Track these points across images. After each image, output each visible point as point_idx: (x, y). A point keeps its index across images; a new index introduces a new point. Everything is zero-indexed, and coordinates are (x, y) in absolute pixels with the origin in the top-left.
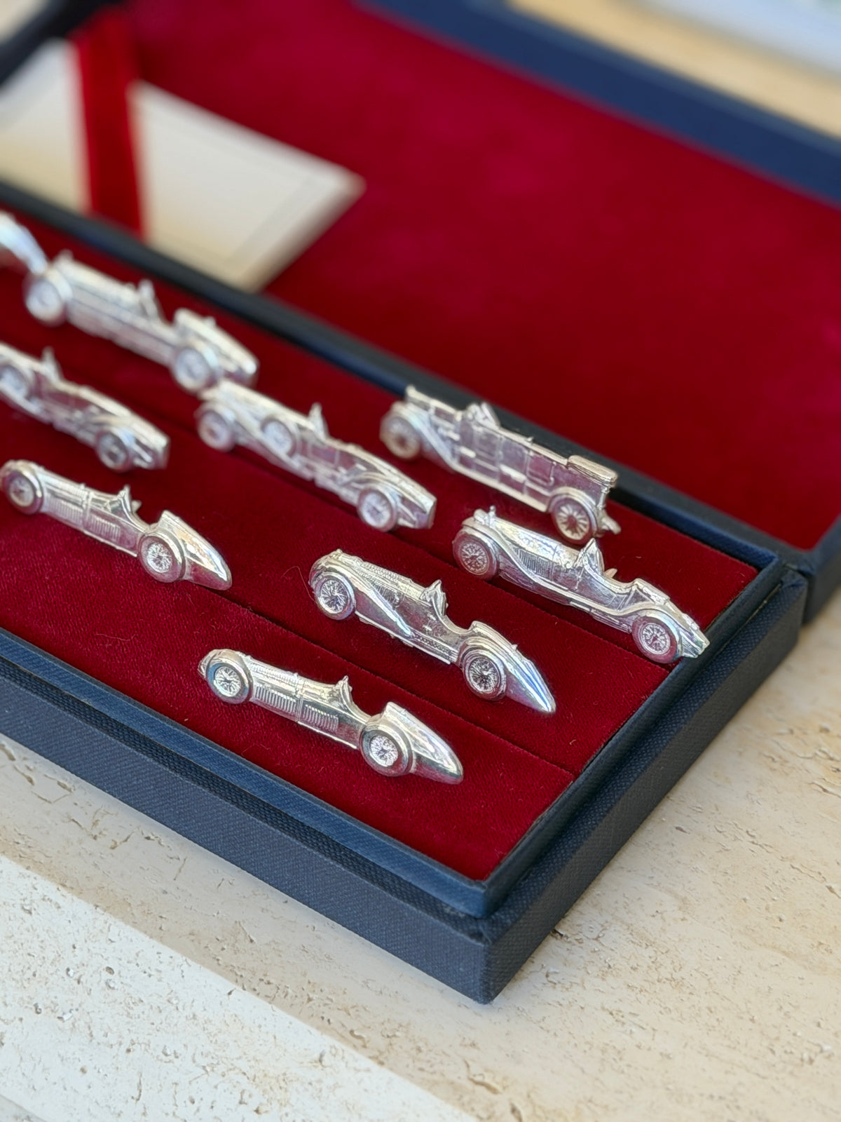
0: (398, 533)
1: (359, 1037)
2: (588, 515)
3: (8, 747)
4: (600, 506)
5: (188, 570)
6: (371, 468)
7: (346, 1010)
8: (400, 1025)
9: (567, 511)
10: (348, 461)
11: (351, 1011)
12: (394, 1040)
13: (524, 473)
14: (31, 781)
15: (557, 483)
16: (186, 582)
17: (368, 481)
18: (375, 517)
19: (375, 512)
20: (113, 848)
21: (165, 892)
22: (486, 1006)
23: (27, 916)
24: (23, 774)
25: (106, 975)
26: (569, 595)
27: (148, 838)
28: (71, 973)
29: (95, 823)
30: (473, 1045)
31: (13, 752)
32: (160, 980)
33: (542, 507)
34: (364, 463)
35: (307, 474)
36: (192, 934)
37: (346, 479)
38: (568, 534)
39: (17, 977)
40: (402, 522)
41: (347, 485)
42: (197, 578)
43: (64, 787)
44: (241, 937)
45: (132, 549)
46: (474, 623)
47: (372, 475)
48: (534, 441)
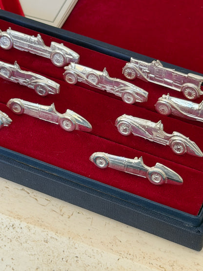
0: (136, 104)
1: (163, 268)
2: (195, 91)
3: (26, 190)
4: (199, 87)
5: (77, 127)
6: (125, 85)
7: (156, 260)
8: (174, 262)
9: (187, 91)
10: (118, 84)
11: (158, 259)
12: (173, 267)
13: (173, 80)
14: (37, 200)
15: (184, 83)
16: (77, 130)
17: (124, 90)
18: (129, 100)
19: (128, 99)
20: (69, 218)
21: (89, 230)
22: (200, 252)
23: (46, 243)
24: (33, 198)
25: (76, 259)
26: (196, 118)
27: (79, 213)
28: (64, 260)
29: (61, 211)
30: (198, 264)
31: (28, 191)
32: (94, 258)
33: (179, 90)
34: (123, 84)
35: (104, 89)
36: (102, 242)
37: (117, 90)
38: (189, 97)
39: (46, 263)
40: (137, 101)
41: (117, 91)
42: (80, 129)
43: (48, 200)
44: (117, 241)
45: (57, 122)
46: (174, 132)
47: (126, 88)
48: (176, 70)
